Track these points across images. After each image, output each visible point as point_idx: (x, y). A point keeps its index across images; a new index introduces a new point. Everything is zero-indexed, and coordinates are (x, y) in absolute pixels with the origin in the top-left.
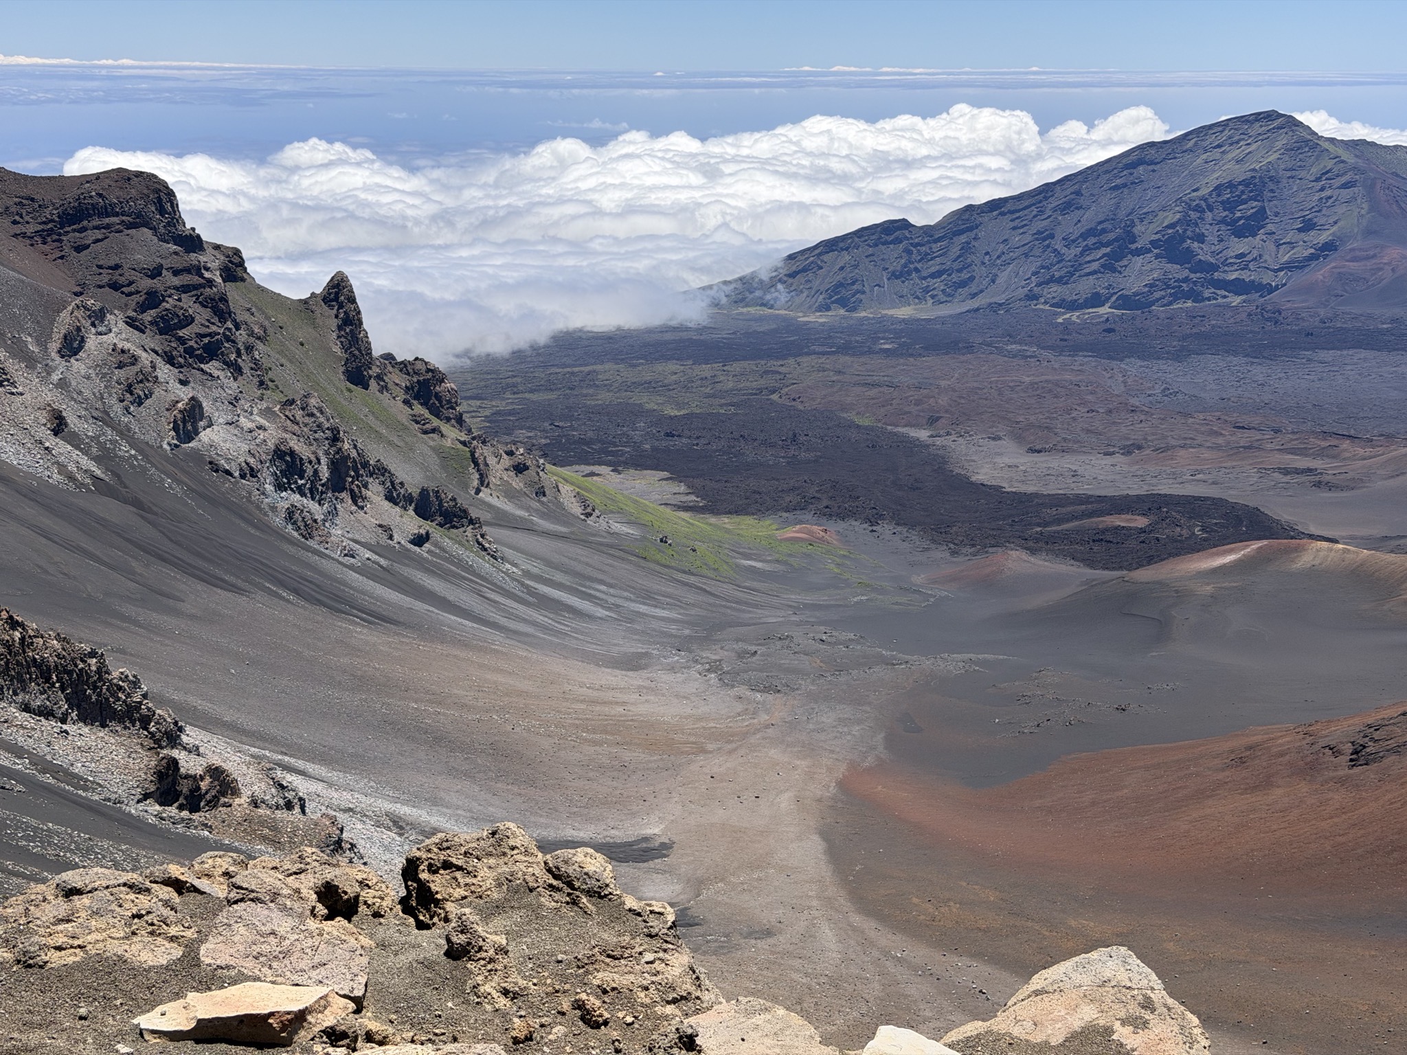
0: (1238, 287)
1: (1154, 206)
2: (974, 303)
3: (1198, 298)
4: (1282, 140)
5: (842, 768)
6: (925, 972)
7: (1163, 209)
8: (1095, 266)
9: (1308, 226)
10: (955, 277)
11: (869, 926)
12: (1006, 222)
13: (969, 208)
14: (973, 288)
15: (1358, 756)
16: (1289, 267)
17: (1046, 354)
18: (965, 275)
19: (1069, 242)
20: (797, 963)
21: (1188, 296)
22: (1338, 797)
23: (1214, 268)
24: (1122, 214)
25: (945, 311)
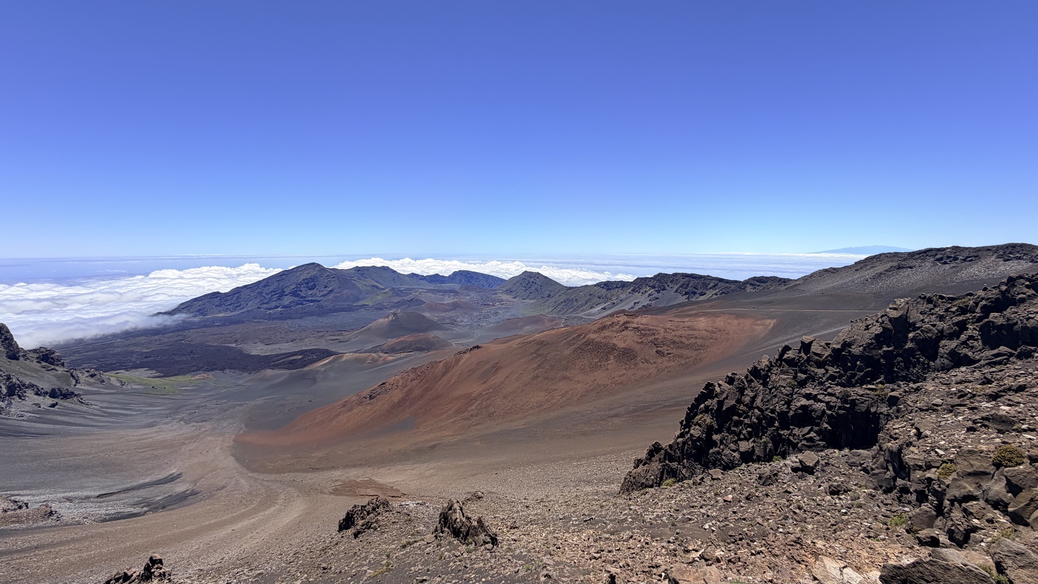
0: (312, 301)
1: (288, 284)
2: (242, 311)
3: (302, 304)
4: (317, 269)
5: (233, 437)
7: (291, 285)
8: (275, 299)
9: (326, 287)
10: (235, 305)
12: (249, 290)
13: (238, 288)
14: (241, 307)
15: (371, 397)
16: (323, 296)
17: (265, 321)
18: (238, 304)
19: (267, 294)
21: (300, 304)
22: (369, 407)
23: (305, 297)
24: (280, 287)
25: (233, 314)
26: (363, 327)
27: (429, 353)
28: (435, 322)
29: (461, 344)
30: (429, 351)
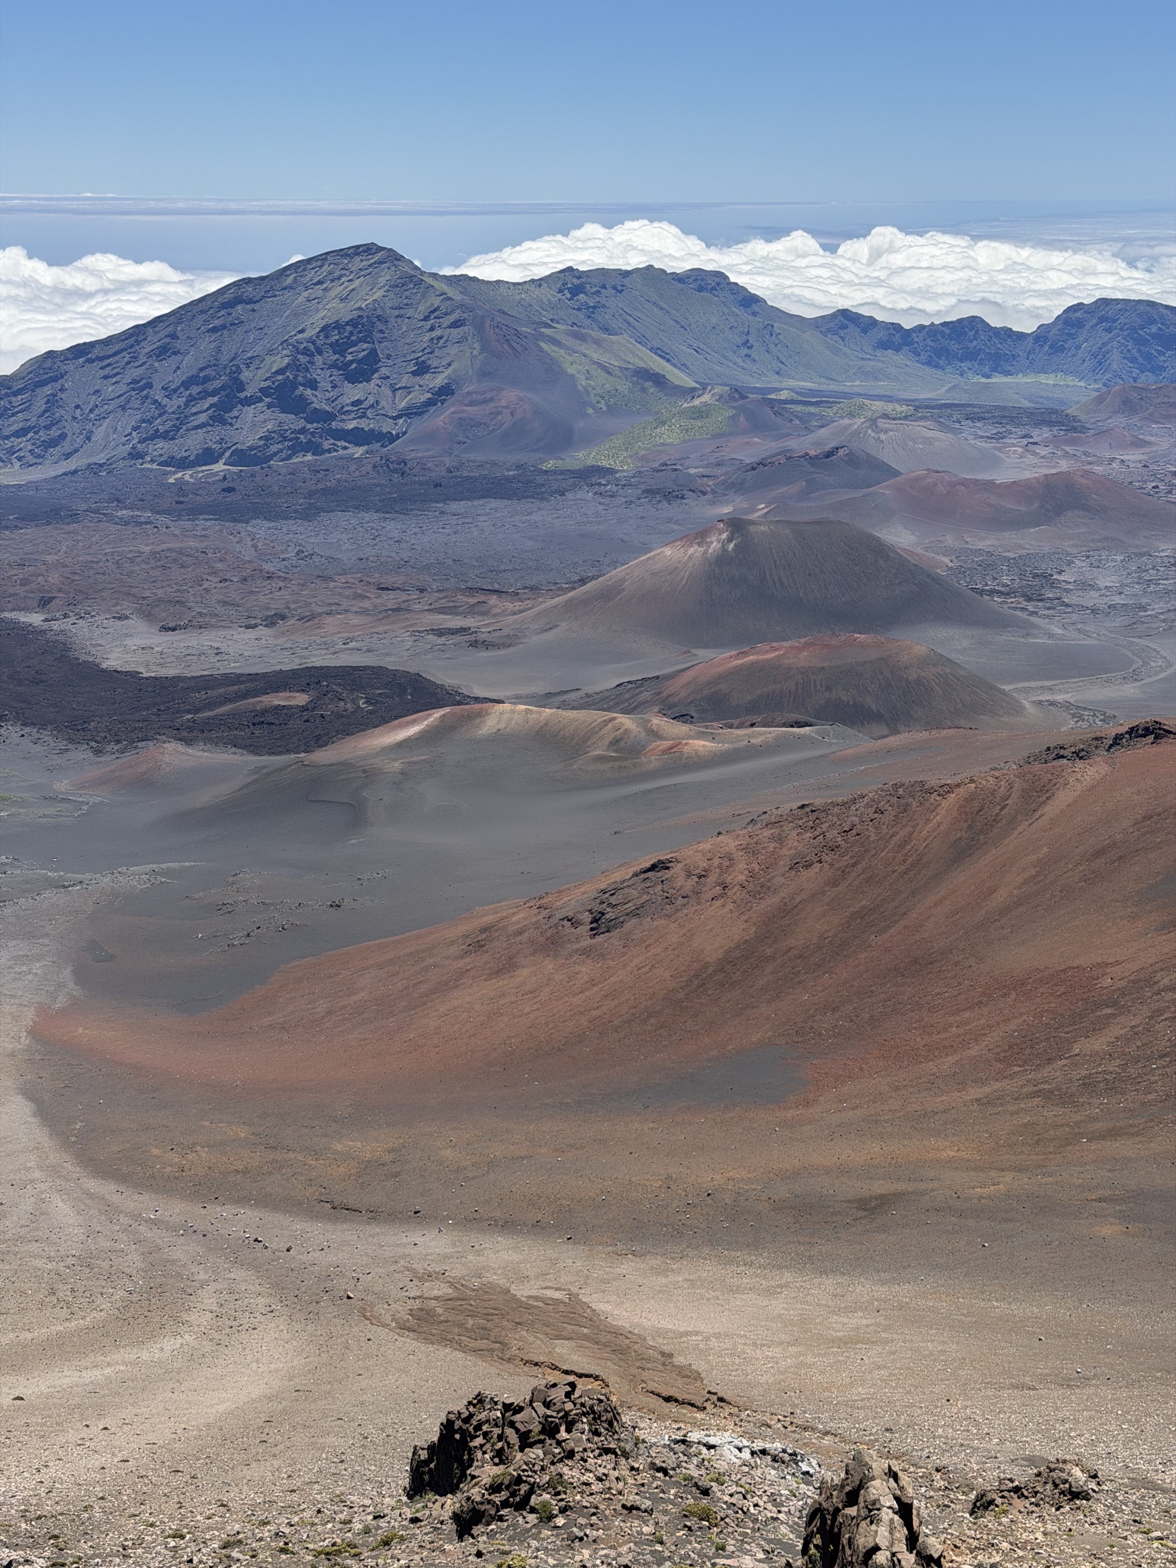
0: (358, 437)
1: (258, 349)
2: (71, 464)
3: (317, 450)
4: (385, 276)
5: (30, 1016)
6: (188, 1231)
7: (270, 352)
8: (203, 418)
9: (422, 369)
10: (43, 435)
11: (107, 1189)
12: (95, 370)
13: (50, 354)
14: (66, 446)
15: (598, 924)
16: (409, 413)
17: (163, 519)
18: (54, 433)
19: (170, 392)
20: (34, 1247)
21: (307, 448)
22: (586, 969)
23: (330, 417)
24: (224, 359)
25: (35, 475)
26: (583, 581)
27: (893, 741)
28: (937, 580)
29: (1067, 706)
30: (895, 731)
